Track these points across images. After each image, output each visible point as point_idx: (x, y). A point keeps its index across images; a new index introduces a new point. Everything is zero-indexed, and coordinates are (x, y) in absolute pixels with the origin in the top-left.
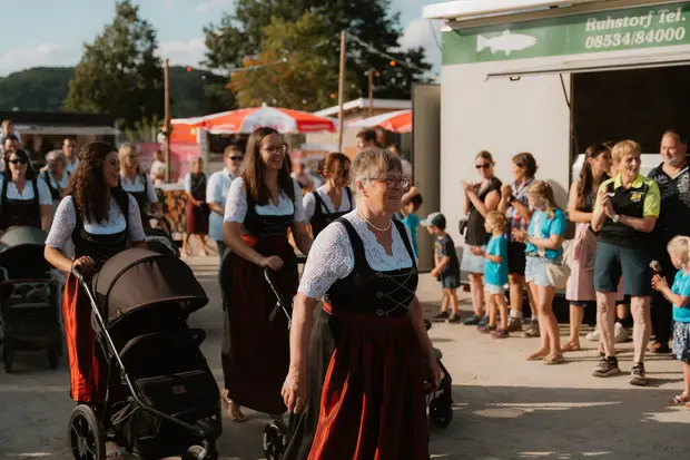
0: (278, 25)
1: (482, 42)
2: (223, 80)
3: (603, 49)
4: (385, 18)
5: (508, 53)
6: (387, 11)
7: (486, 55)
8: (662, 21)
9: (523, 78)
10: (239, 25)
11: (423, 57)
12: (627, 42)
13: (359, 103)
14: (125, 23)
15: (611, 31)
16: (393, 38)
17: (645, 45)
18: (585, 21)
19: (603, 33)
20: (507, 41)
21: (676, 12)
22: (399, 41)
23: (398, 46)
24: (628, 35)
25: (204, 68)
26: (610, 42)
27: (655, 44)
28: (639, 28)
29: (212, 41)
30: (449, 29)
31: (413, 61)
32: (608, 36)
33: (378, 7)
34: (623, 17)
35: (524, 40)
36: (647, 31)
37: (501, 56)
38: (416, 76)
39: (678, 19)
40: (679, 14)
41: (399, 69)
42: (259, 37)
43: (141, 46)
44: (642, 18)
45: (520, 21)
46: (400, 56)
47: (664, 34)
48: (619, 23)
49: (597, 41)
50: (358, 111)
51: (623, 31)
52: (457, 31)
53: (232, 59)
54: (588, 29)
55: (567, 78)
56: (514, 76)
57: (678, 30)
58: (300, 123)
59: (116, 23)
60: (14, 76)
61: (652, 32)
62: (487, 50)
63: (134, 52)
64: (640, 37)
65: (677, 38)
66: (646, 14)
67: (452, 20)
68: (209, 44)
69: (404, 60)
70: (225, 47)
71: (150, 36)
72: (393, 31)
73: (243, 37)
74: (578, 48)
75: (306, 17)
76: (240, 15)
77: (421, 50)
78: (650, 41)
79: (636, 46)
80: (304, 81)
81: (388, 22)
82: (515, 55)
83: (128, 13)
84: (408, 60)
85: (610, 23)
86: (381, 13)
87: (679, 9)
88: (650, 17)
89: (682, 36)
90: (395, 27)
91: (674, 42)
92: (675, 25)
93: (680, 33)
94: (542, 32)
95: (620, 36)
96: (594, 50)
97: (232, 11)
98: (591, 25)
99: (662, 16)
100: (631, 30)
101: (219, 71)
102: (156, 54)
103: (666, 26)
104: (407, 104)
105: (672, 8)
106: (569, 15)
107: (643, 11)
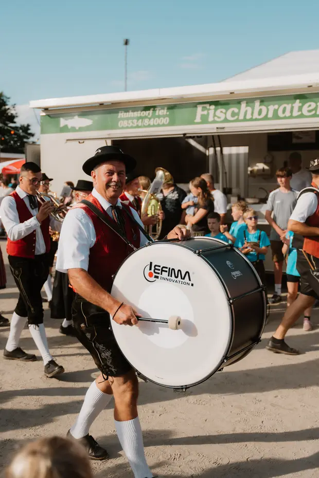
1: (63, 122)
3: (127, 128)
4: (7, 107)
5: (77, 128)
6: (8, 103)
7: (65, 129)
8: (157, 114)
9: (86, 142)
11: (29, 129)
12: (140, 125)
15: (132, 118)
16: (12, 119)
17: (149, 126)
18: (118, 113)
19: (128, 119)
20: (77, 122)
21: (164, 109)
22: (15, 120)
23: (15, 123)
24: (140, 120)
26: (131, 124)
27: (154, 126)
28: (146, 117)
30: (44, 114)
31: (23, 132)
32: (130, 121)
33: (3, 100)
34: (138, 111)
35: (86, 122)
36: (150, 119)
37: (73, 130)
38: (25, 140)
39: (165, 113)
40: (166, 110)
41: (16, 136)
44: (148, 112)
45: (85, 111)
46: (16, 128)
47: (157, 121)
48: (136, 114)
49: (124, 123)
51: (138, 118)
52: (49, 116)
54: (119, 117)
55: (109, 142)
56: (81, 141)
57: (166, 119)
61: (152, 119)
62: (66, 126)
64: (146, 121)
65: (165, 123)
66: (149, 110)
67: (46, 109)
69: (18, 131)
72: (12, 114)
74: (114, 127)
77: (28, 126)
78: (152, 124)
79: (145, 127)
81: (9, 109)
82: (81, 129)
84: (21, 131)
85: (131, 114)
86: (4, 104)
87: (166, 108)
88: (151, 112)
89: (167, 123)
90: (12, 112)
91: (164, 125)
92: (164, 116)
93: (166, 120)
94: (96, 117)
95: (136, 121)
96: (123, 128)
98: (122, 115)
99: (157, 112)
100: (141, 118)
103: (159, 117)
104: (23, 156)
105: (162, 107)
106: (110, 109)
107: (147, 109)
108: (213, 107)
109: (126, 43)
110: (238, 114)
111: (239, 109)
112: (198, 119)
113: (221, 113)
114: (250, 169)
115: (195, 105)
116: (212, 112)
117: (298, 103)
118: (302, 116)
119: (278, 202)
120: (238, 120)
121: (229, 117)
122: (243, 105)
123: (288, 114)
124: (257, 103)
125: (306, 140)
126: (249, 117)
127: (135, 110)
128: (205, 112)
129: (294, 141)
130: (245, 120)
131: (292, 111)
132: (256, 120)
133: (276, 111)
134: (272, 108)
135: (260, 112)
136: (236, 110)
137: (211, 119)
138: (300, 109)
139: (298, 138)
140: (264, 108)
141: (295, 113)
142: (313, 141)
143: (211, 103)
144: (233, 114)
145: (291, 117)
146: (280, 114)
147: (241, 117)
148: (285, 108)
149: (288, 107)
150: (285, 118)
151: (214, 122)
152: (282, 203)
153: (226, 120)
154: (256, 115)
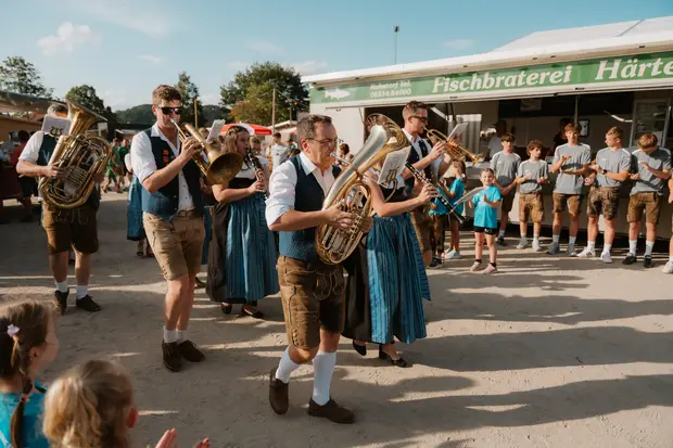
0: (253, 86)
1: (327, 93)
2: (229, 111)
3: (377, 97)
5: (338, 99)
7: (328, 99)
8: (401, 86)
10: (236, 86)
12: (388, 95)
13: (288, 122)
14: (183, 84)
15: (381, 90)
16: (306, 94)
18: (370, 85)
19: (377, 91)
20: (338, 93)
24: (388, 92)
25: (221, 106)
26: (380, 95)
28: (392, 89)
29: (224, 93)
30: (312, 87)
32: (380, 92)
34: (386, 84)
35: (345, 93)
36: (396, 90)
37: (335, 100)
39: (408, 85)
40: (408, 83)
42: (246, 92)
43: (191, 95)
44: (394, 84)
45: (343, 84)
47: (403, 92)
48: (385, 86)
49: (375, 94)
50: (288, 126)
51: (386, 90)
52: (317, 89)
53: (234, 102)
54: (371, 89)
55: (363, 110)
56: (339, 109)
57: (408, 90)
58: (256, 131)
59: (179, 84)
60: (135, 108)
61: (398, 91)
63: (188, 98)
64: (393, 93)
65: (408, 94)
67: (314, 83)
68: (222, 95)
70: (231, 96)
71: (196, 92)
72: (306, 90)
73: (239, 92)
74: (366, 97)
75: (266, 83)
76: (237, 81)
78: (397, 94)
79: (391, 96)
80: (264, 112)
83: (185, 79)
85: (380, 86)
87: (409, 81)
88: (397, 84)
89: (410, 92)
91: (406, 95)
92: (407, 88)
94: (354, 89)
95: (384, 92)
96: (374, 98)
97: (233, 80)
98: (373, 87)
99: (402, 84)
100: (390, 90)
101: (229, 107)
102: (198, 99)
103: (404, 88)
105: (406, 80)
106: (364, 82)
107: (394, 82)
108: (448, 79)
109: (397, 30)
110: (469, 85)
111: (471, 81)
112: (435, 90)
113: (455, 84)
114: (482, 133)
115: (432, 78)
116: (447, 84)
117: (523, 74)
118: (525, 86)
119: (499, 162)
120: (469, 90)
121: (462, 89)
122: (475, 76)
123: (513, 84)
124: (487, 75)
125: (532, 108)
126: (479, 87)
127: (384, 82)
128: (442, 84)
129: (522, 109)
130: (475, 90)
131: (516, 82)
132: (485, 89)
133: (502, 82)
134: (499, 79)
135: (488, 84)
136: (468, 81)
137: (446, 90)
138: (524, 79)
139: (525, 106)
140: (492, 79)
141: (520, 83)
142: (539, 108)
143: (446, 76)
144: (465, 85)
145: (516, 87)
146: (506, 84)
147: (472, 88)
148: (511, 79)
149: (514, 78)
150: (511, 87)
151: (449, 92)
152: (503, 164)
153: (459, 91)
154: (484, 86)
